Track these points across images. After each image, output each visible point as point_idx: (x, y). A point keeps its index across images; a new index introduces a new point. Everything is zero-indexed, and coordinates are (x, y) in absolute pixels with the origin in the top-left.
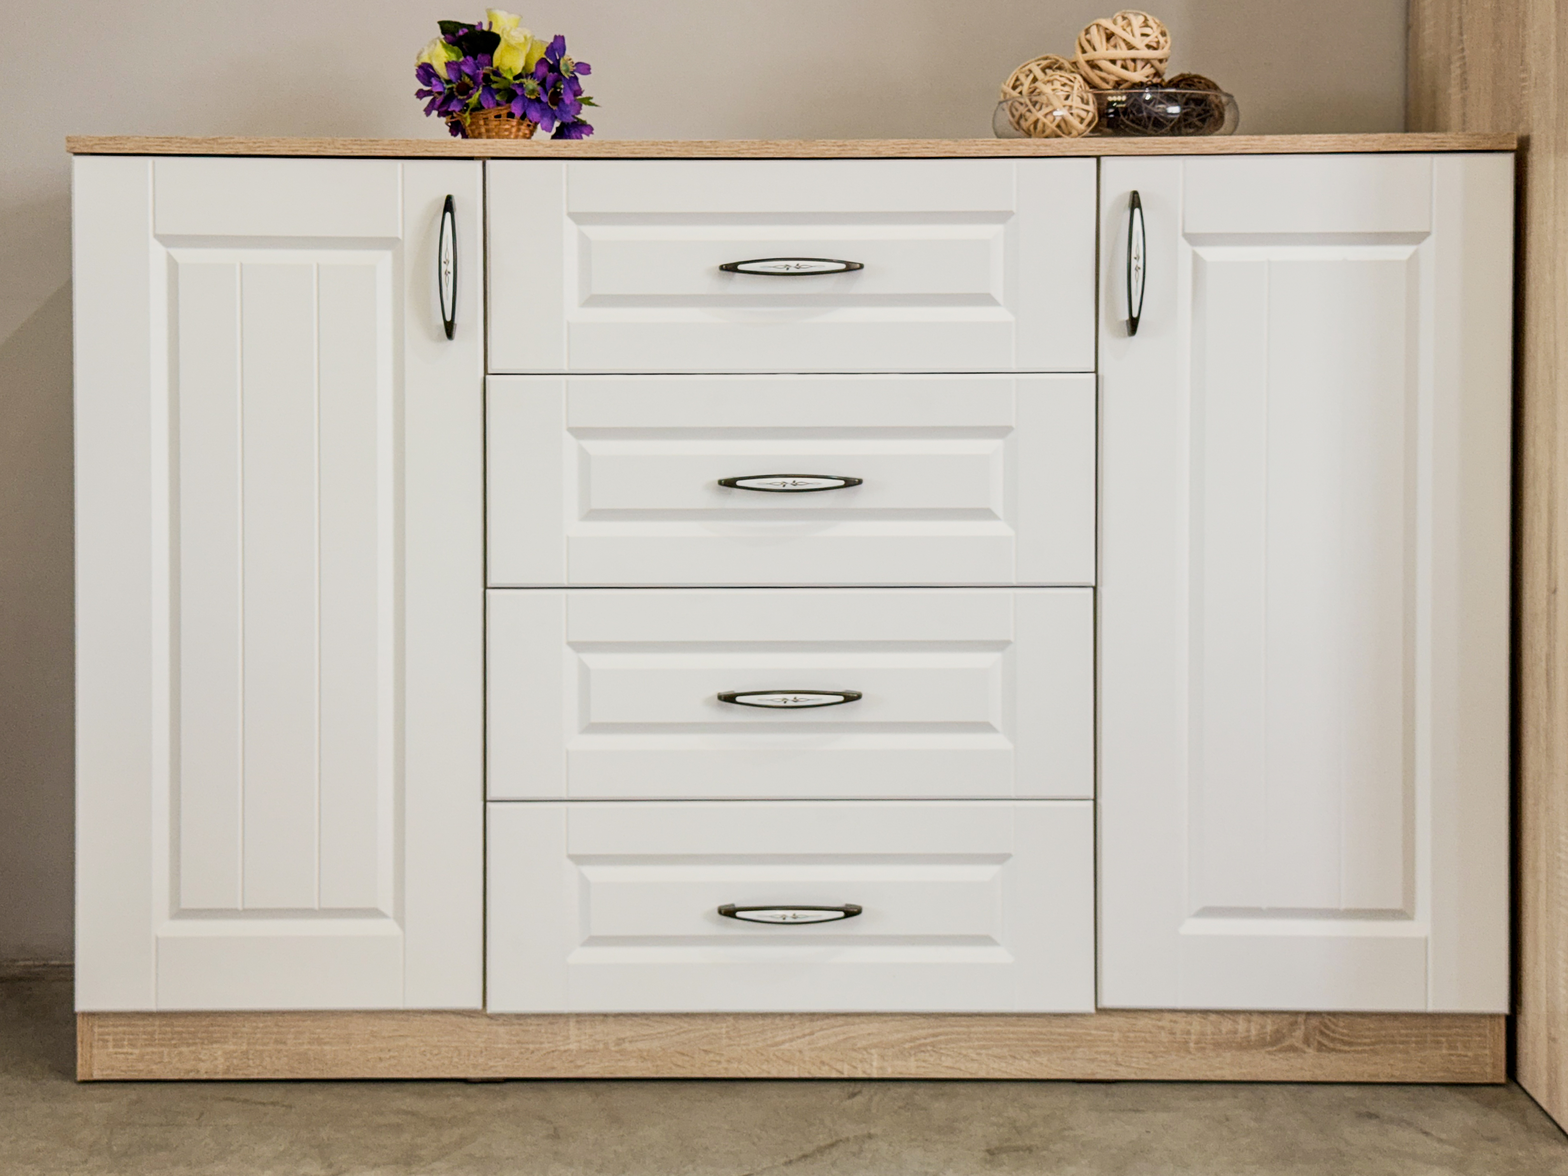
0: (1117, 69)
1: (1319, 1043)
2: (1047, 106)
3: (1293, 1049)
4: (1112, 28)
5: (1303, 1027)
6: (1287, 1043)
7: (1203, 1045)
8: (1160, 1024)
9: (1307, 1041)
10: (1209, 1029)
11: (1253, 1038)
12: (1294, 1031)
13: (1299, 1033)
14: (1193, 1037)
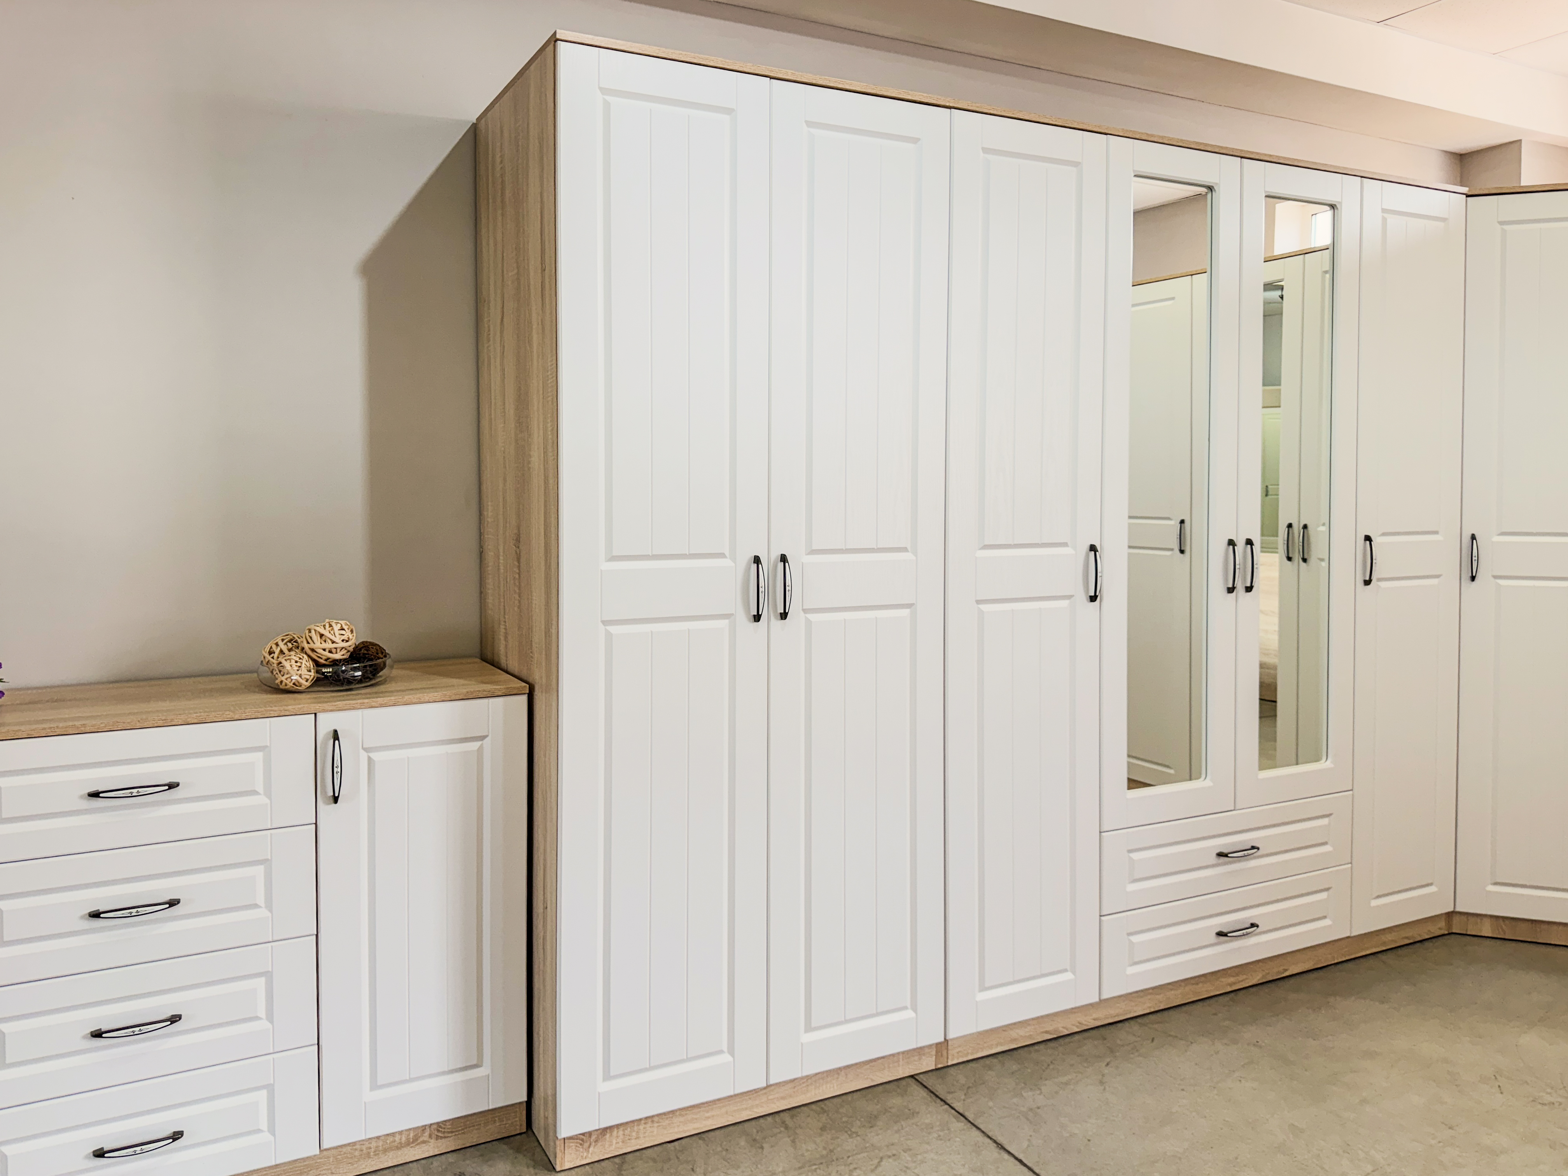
0: (327, 653)
1: (437, 1135)
2: (287, 674)
3: (424, 1142)
4: (322, 631)
5: (428, 1130)
6: (421, 1139)
7: (378, 1152)
8: (354, 1147)
9: (430, 1136)
10: (381, 1143)
11: (403, 1142)
12: (424, 1133)
13: (427, 1134)
14: (373, 1150)
